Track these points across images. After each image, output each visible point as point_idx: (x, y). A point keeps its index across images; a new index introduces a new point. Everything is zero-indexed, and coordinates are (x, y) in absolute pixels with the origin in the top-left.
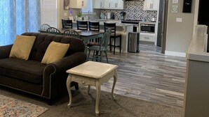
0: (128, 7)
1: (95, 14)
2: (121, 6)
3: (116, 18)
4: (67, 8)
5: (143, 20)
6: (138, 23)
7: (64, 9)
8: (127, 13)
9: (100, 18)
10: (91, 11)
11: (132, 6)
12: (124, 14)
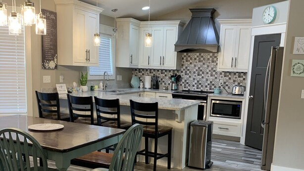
0: (186, 64)
1: (120, 78)
2: (171, 63)
3: (162, 86)
4: (52, 64)
5: (216, 91)
6: (205, 98)
7: (44, 67)
8: (185, 77)
9: (131, 87)
10: (111, 72)
11: (194, 63)
12: (178, 79)
